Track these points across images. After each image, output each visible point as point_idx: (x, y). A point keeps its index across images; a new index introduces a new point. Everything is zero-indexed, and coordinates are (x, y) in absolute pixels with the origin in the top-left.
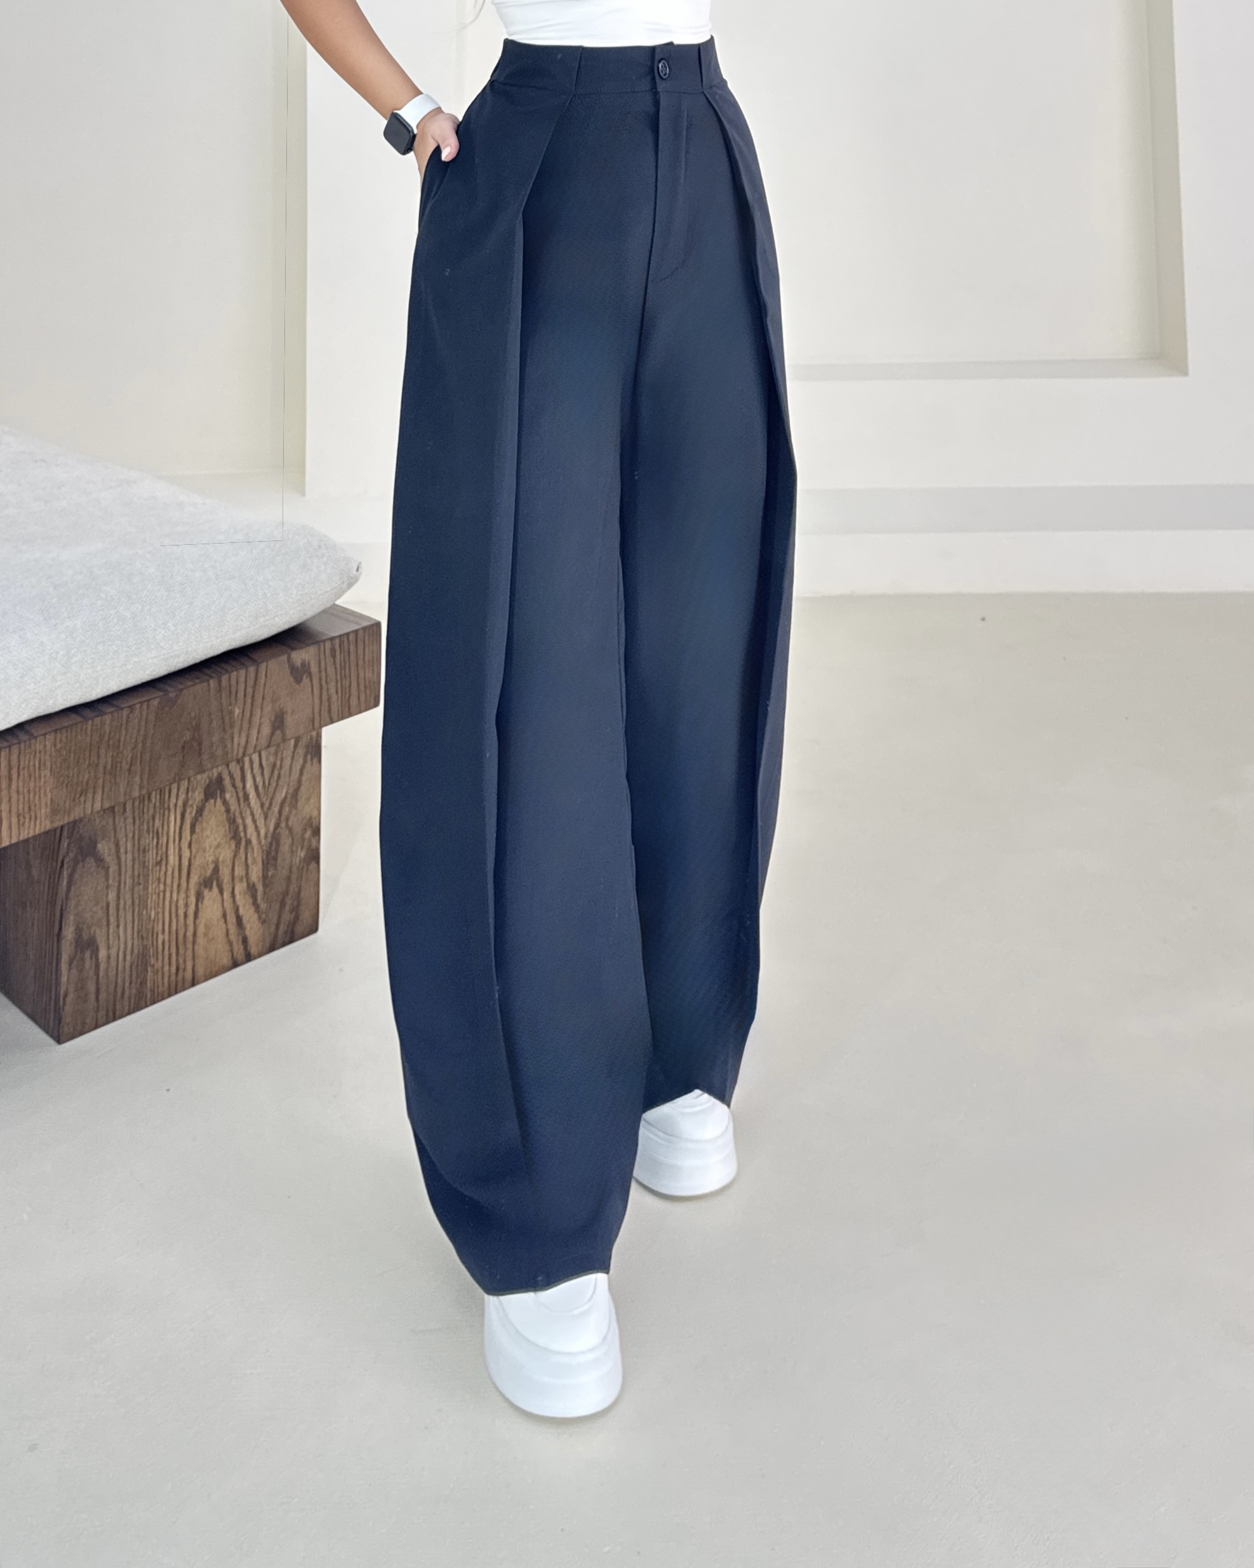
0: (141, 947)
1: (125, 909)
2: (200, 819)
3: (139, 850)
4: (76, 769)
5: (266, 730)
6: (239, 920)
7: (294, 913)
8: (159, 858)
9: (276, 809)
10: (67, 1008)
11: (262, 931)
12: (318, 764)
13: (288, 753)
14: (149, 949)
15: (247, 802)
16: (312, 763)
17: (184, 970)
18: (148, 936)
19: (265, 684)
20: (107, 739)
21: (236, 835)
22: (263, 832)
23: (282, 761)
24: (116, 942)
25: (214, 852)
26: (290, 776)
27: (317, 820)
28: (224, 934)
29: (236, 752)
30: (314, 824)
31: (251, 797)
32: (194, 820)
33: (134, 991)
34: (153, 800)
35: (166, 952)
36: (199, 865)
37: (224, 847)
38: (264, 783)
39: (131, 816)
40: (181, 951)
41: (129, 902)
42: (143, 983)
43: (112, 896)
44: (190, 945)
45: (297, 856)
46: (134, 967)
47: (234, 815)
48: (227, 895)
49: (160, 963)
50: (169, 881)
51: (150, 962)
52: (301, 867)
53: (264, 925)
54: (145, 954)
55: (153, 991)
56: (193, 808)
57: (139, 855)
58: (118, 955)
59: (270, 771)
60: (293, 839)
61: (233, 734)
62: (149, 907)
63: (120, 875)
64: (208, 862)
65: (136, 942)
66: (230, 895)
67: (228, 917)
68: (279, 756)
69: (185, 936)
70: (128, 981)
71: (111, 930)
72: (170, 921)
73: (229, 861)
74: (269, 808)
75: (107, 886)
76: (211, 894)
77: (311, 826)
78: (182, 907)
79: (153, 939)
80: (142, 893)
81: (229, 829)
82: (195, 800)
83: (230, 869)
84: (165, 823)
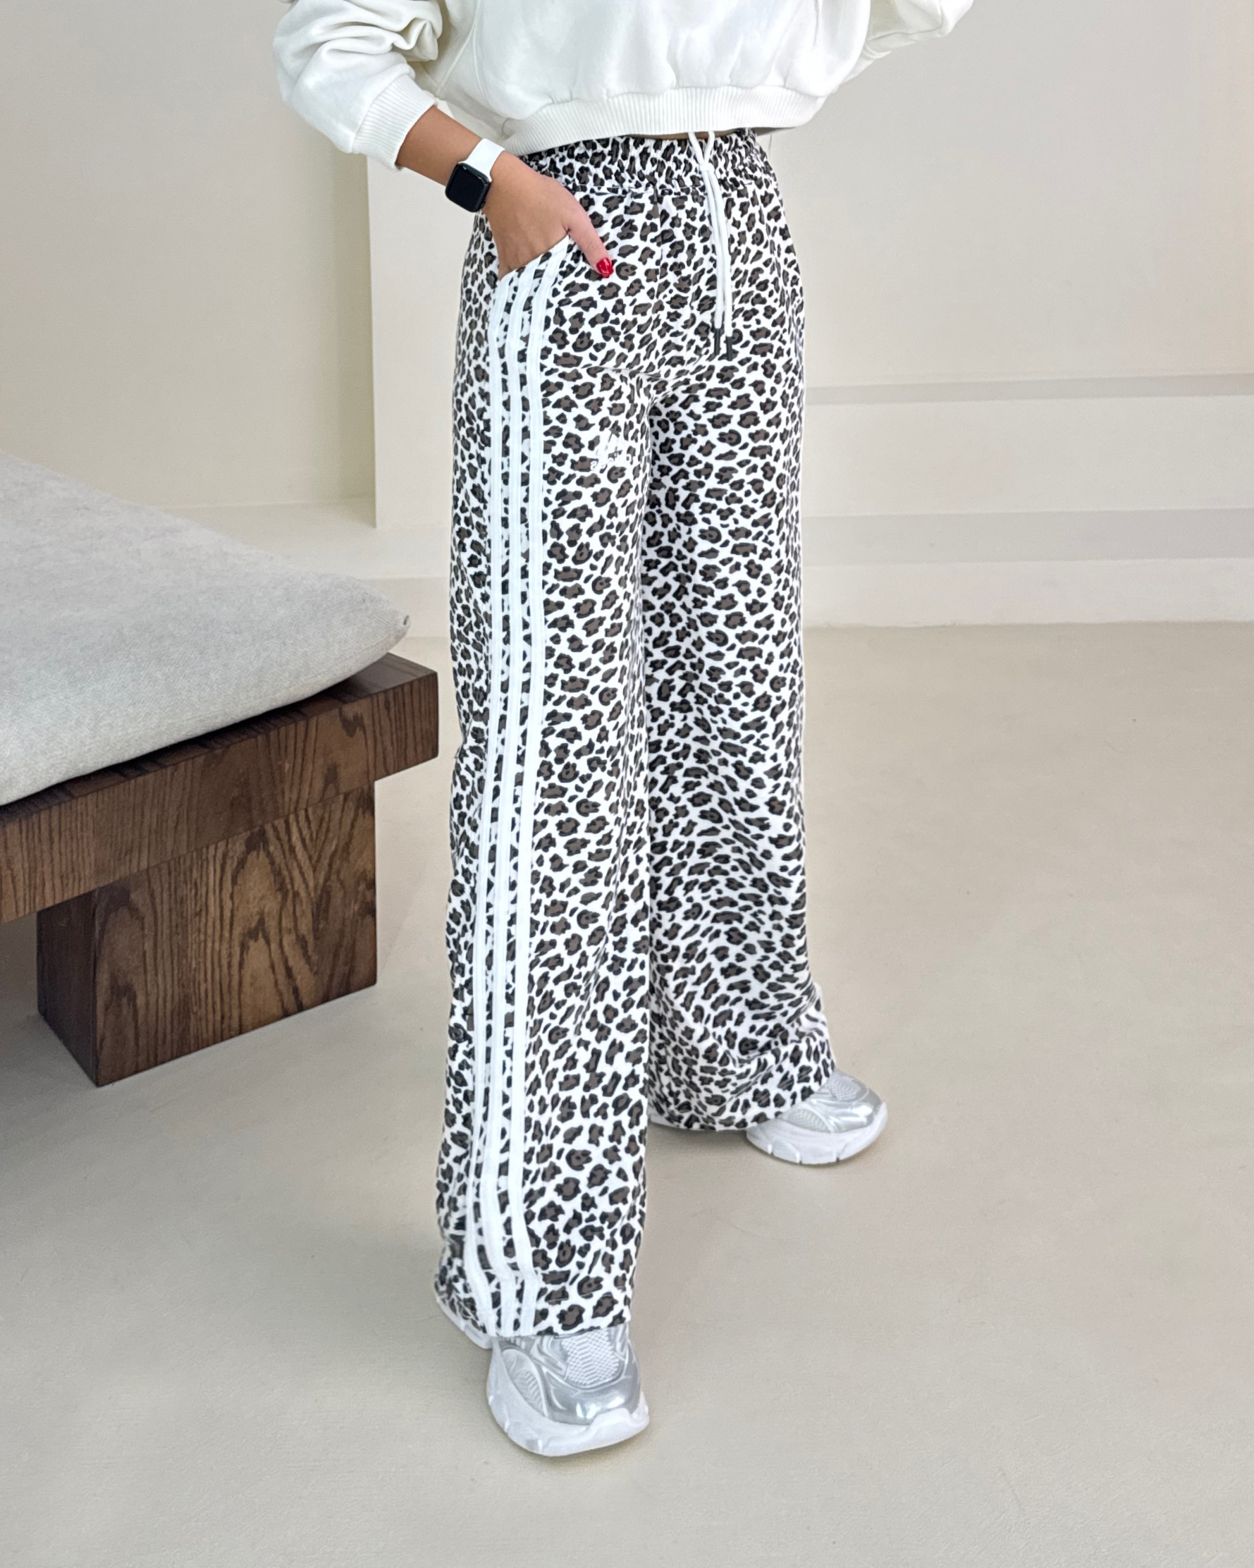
0: (182, 995)
1: (163, 957)
2: (242, 871)
3: (176, 900)
4: (120, 828)
5: (318, 785)
6: (289, 972)
7: (347, 968)
8: (198, 909)
9: (326, 862)
10: (105, 1051)
11: (314, 981)
12: (370, 818)
13: (337, 809)
14: (191, 997)
15: (292, 856)
16: (365, 817)
17: (230, 1018)
18: (189, 985)
19: (316, 738)
20: (151, 797)
21: (282, 887)
22: (311, 884)
23: (330, 816)
24: (155, 989)
25: (258, 904)
26: (340, 830)
27: (372, 873)
28: (273, 984)
30: (369, 876)
31: (297, 849)
32: (236, 872)
33: (176, 1037)
35: (210, 1000)
36: (243, 917)
37: (269, 899)
38: (311, 836)
40: (226, 1000)
41: (167, 951)
42: (186, 1030)
43: (148, 945)
44: (235, 994)
45: (350, 909)
46: (175, 1014)
47: (280, 867)
48: (274, 946)
49: (203, 1011)
50: (210, 931)
51: (193, 1009)
52: (355, 920)
53: (317, 977)
54: (186, 1001)
55: (197, 1038)
56: (234, 860)
57: (177, 905)
58: (157, 1002)
59: (318, 825)
60: (345, 894)
61: (283, 788)
63: (156, 924)
64: (252, 913)
65: (176, 988)
66: (277, 946)
67: (277, 967)
68: (328, 812)
69: (230, 985)
70: (169, 1027)
71: (149, 978)
72: (213, 971)
73: (275, 913)
74: (318, 861)
75: (143, 936)
76: (256, 944)
77: (365, 879)
78: (226, 957)
79: (194, 987)
80: (181, 943)
81: (275, 881)
82: (236, 852)
83: (277, 921)
84: (204, 874)
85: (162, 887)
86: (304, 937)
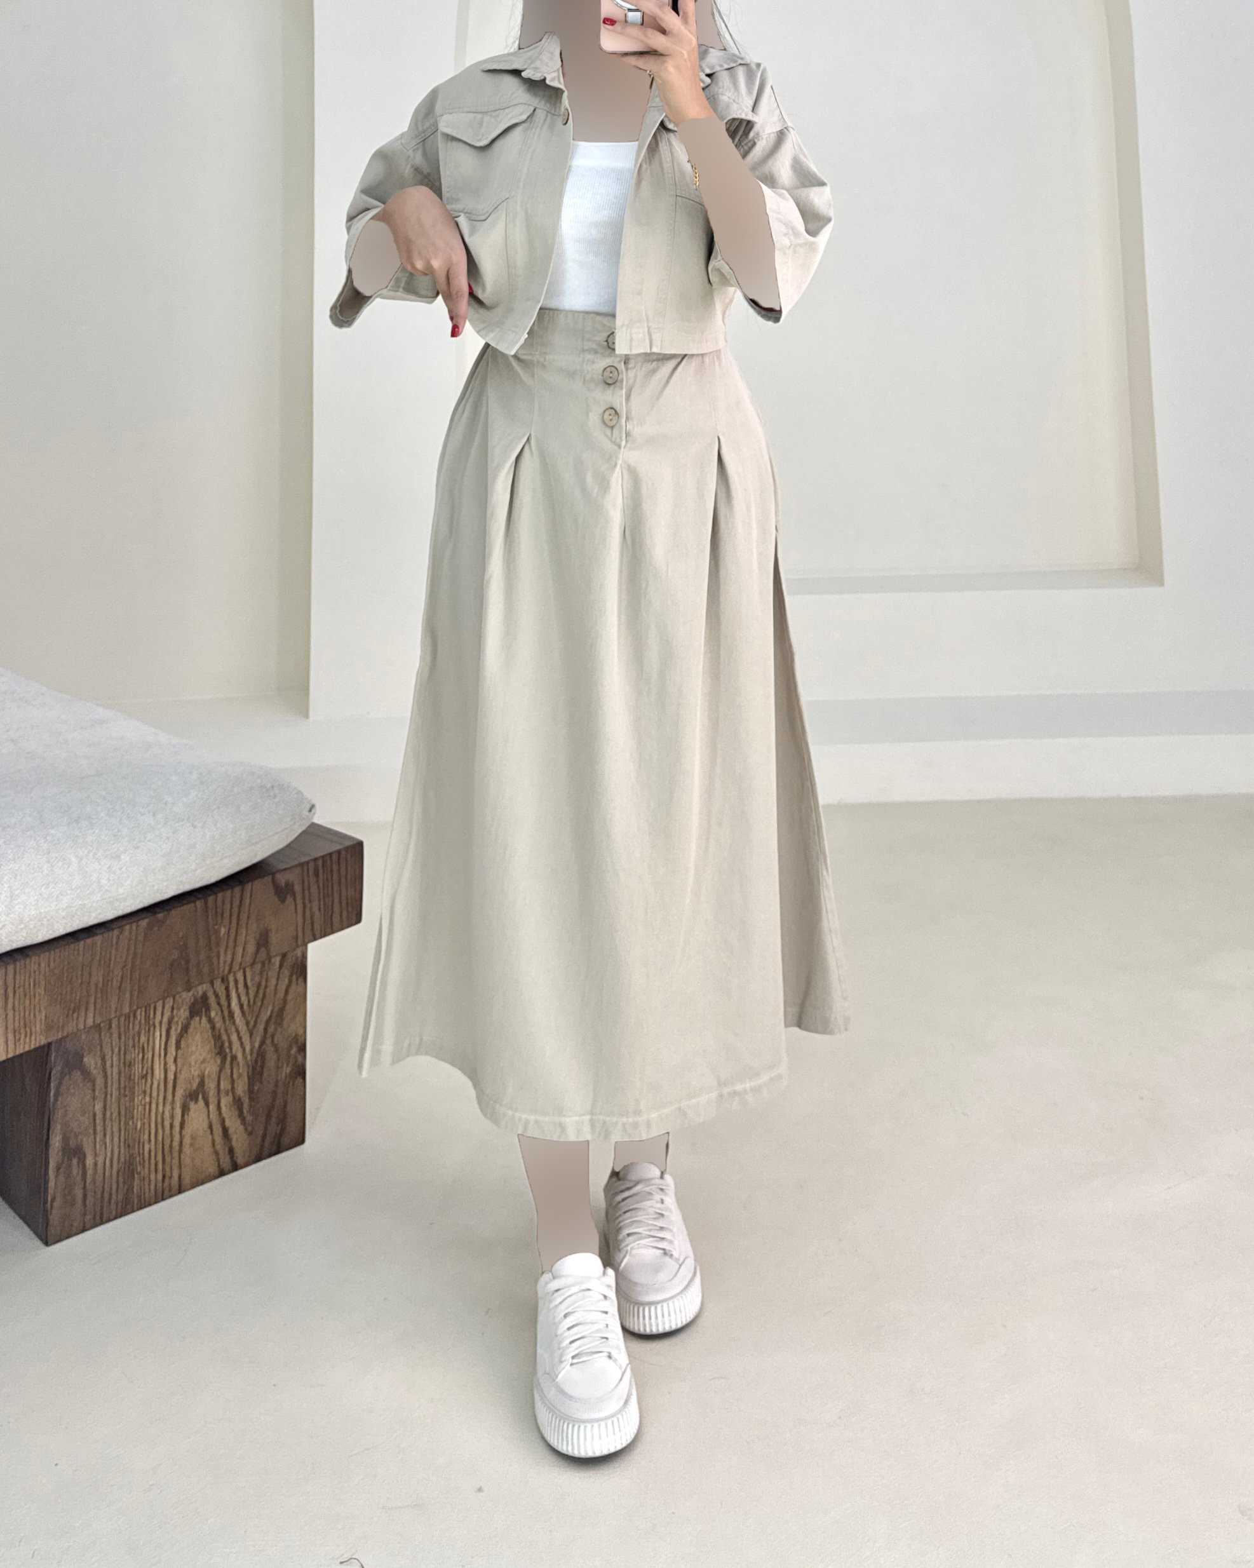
0: (128, 1155)
1: (111, 1119)
2: (185, 1035)
3: (124, 1063)
4: (69, 986)
5: (251, 948)
6: (225, 1131)
7: (280, 1126)
8: (145, 1072)
9: (261, 1027)
10: (54, 1211)
11: (248, 1142)
12: (303, 983)
13: (273, 975)
14: (136, 1158)
15: (231, 1021)
16: (297, 984)
17: (171, 1178)
18: (134, 1146)
19: (250, 904)
20: (98, 958)
21: (221, 1050)
22: (248, 1048)
23: (267, 981)
24: (103, 1150)
25: (199, 1067)
26: (275, 994)
27: (303, 1038)
28: (210, 1144)
29: (221, 970)
30: (301, 1040)
31: (236, 1015)
32: (180, 1036)
33: (120, 1197)
34: (139, 1017)
35: (153, 1161)
36: (185, 1079)
37: (210, 1062)
38: (249, 1001)
39: (117, 1032)
40: (168, 1159)
41: (115, 1114)
42: (130, 1189)
43: (98, 1107)
44: (176, 1155)
45: (283, 1072)
46: (120, 1173)
47: (220, 1032)
48: (212, 1107)
49: (146, 1171)
50: (155, 1094)
51: (137, 1169)
52: (287, 1081)
53: (251, 1136)
54: (131, 1162)
55: (139, 1197)
56: (178, 1024)
57: (125, 1069)
58: (105, 1163)
59: (256, 989)
60: (278, 1058)
61: (219, 952)
62: (136, 1117)
63: (106, 1087)
64: (193, 1076)
65: (122, 1150)
66: (215, 1108)
67: (214, 1130)
68: (265, 977)
69: (171, 1146)
70: (114, 1187)
71: (98, 1139)
72: (156, 1132)
73: (214, 1076)
74: (255, 1026)
75: (94, 1098)
76: (196, 1106)
77: (296, 1042)
78: (168, 1118)
79: (139, 1148)
80: (127, 1105)
81: (215, 1045)
82: (180, 1017)
83: (216, 1083)
84: (151, 1039)
85: (113, 1053)
86: (240, 1099)
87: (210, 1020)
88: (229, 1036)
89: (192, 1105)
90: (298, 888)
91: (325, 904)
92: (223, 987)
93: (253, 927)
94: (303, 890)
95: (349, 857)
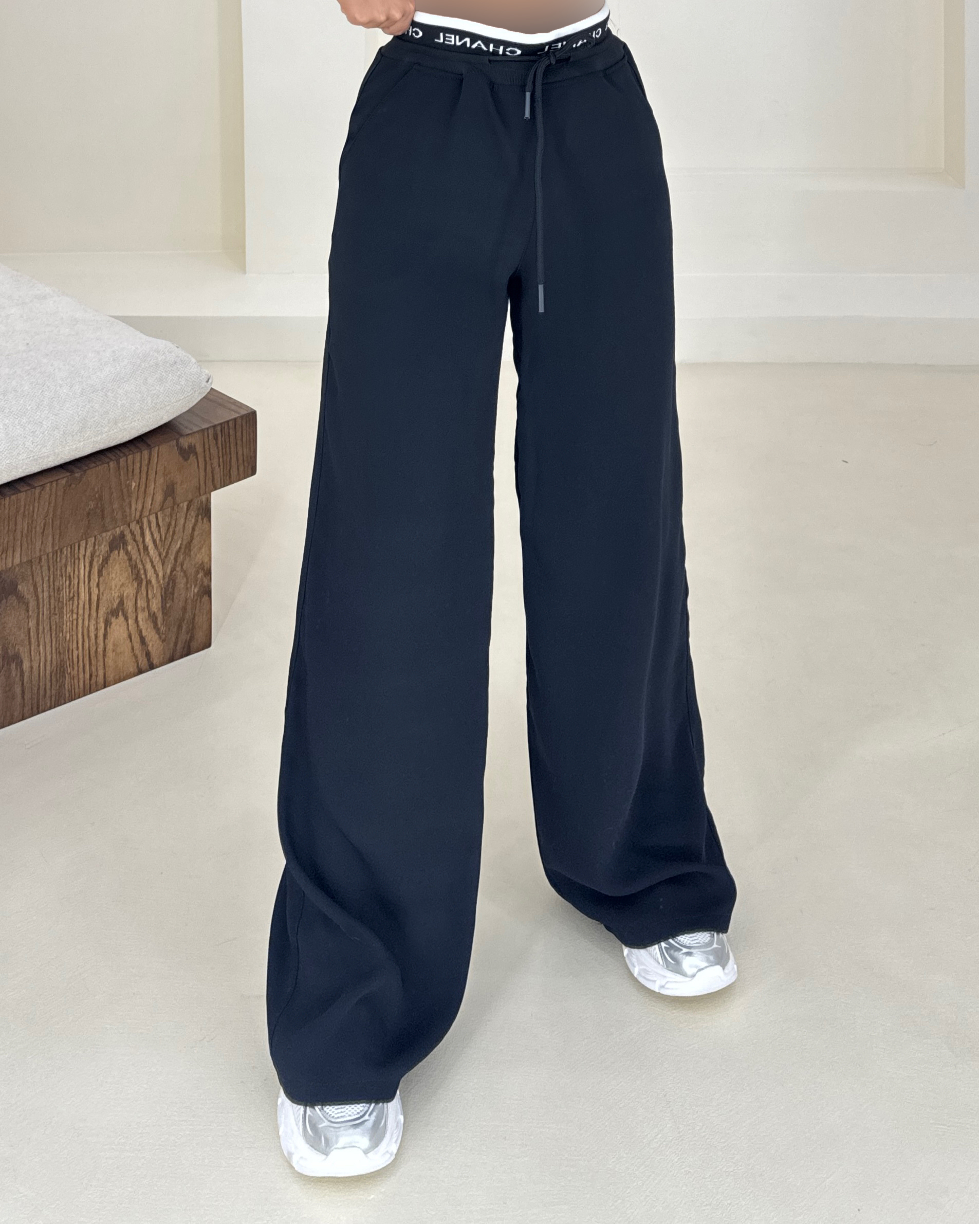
0: (59, 660)
1: (44, 632)
2: (106, 565)
3: (54, 589)
5: (159, 498)
6: (143, 640)
7: (190, 633)
8: (72, 595)
9: (172, 557)
11: (162, 647)
12: (208, 523)
13: (180, 516)
14: (66, 662)
15: (146, 553)
16: (203, 523)
17: (97, 676)
18: (64, 652)
19: (158, 463)
21: (137, 577)
22: (161, 574)
23: (175, 522)
24: (38, 657)
25: (118, 590)
26: (184, 532)
27: (208, 564)
28: (129, 650)
29: (133, 515)
30: (206, 569)
31: (150, 548)
32: (101, 567)
33: (53, 692)
34: (65, 553)
35: (81, 664)
36: (107, 600)
37: (128, 586)
38: (161, 537)
39: (46, 565)
40: (93, 662)
41: (47, 628)
42: (62, 686)
43: (32, 624)
44: (100, 657)
45: (191, 592)
46: (53, 675)
47: (136, 562)
48: (131, 621)
49: (75, 672)
50: (81, 612)
51: (67, 670)
52: (196, 598)
53: (164, 643)
54: (62, 663)
55: (70, 692)
56: (100, 558)
57: (54, 593)
58: (39, 666)
59: (166, 527)
60: (187, 579)
61: (130, 502)
62: (65, 630)
63: (38, 608)
64: (114, 597)
65: (54, 656)
66: (134, 622)
67: (133, 638)
68: (174, 517)
69: (96, 651)
70: (48, 685)
71: (32, 648)
72: (83, 641)
73: (132, 596)
75: (28, 617)
76: (117, 620)
77: (203, 569)
78: (93, 630)
79: (69, 656)
80: (57, 622)
81: (132, 572)
82: (101, 551)
83: (134, 603)
84: (76, 569)
85: (43, 580)
86: (154, 613)
87: (127, 553)
88: (144, 566)
89: (113, 620)
90: (199, 449)
91: (223, 462)
92: (138, 527)
93: (160, 480)
94: (204, 452)
95: (244, 424)
